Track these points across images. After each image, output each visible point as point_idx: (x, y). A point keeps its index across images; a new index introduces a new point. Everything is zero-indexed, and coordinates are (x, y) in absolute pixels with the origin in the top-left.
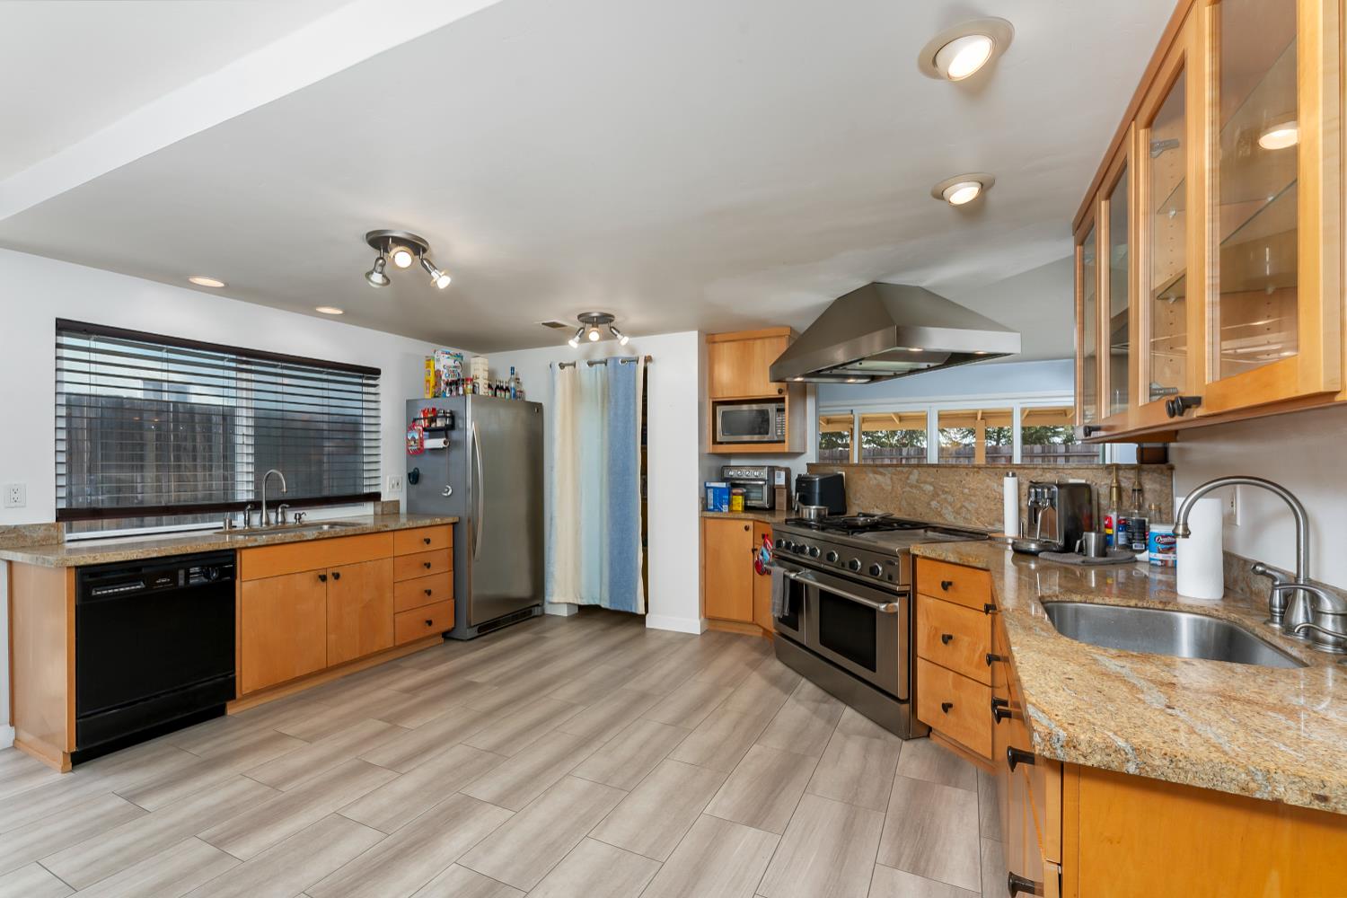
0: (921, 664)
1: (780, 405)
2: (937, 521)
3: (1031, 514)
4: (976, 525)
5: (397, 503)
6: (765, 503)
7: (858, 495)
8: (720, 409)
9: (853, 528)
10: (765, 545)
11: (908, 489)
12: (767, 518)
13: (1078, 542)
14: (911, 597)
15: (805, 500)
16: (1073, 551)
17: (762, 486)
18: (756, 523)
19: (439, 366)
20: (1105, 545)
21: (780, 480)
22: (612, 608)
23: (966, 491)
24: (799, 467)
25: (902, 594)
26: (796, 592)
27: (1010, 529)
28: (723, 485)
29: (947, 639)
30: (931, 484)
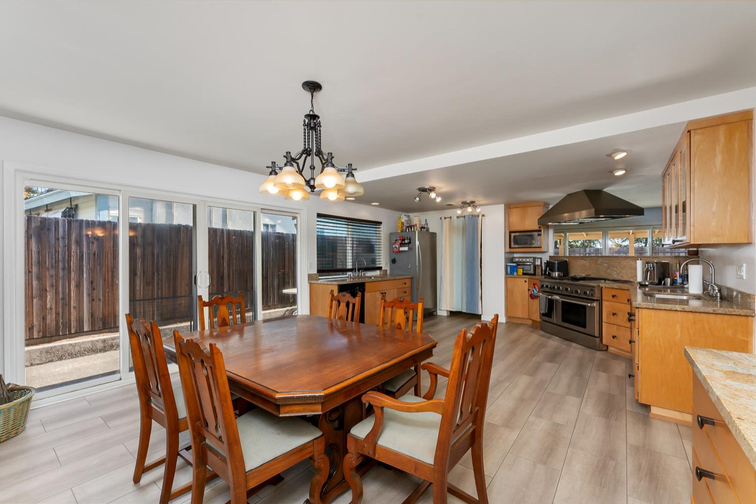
0: (604, 325)
1: (540, 233)
2: (610, 278)
3: (646, 272)
4: (626, 278)
5: (386, 271)
6: (532, 272)
7: (574, 268)
8: (513, 235)
9: (575, 279)
10: (535, 288)
11: (597, 266)
12: (533, 277)
13: (663, 282)
14: (600, 301)
15: (552, 270)
16: (661, 284)
17: (530, 265)
18: (530, 280)
19: (403, 220)
20: (674, 282)
21: (538, 263)
22: (468, 312)
23: (622, 266)
24: (546, 258)
25: (597, 300)
26: (551, 303)
27: (639, 278)
28: (514, 264)
29: (614, 314)
30: (607, 263)
